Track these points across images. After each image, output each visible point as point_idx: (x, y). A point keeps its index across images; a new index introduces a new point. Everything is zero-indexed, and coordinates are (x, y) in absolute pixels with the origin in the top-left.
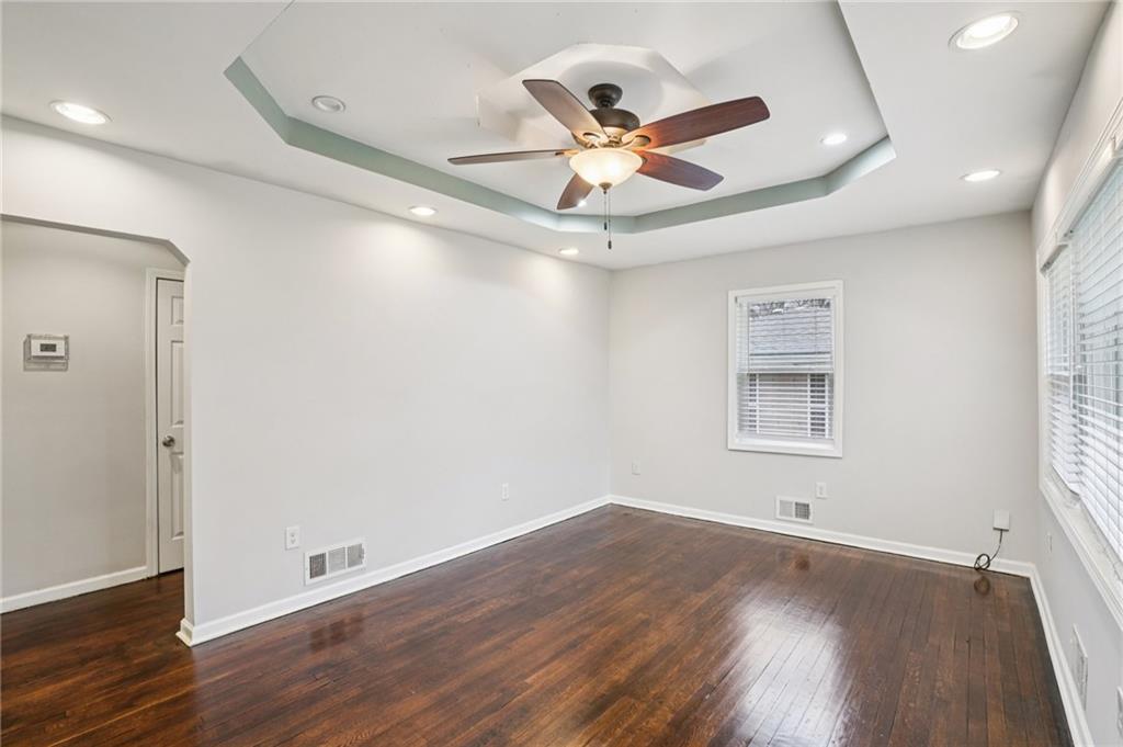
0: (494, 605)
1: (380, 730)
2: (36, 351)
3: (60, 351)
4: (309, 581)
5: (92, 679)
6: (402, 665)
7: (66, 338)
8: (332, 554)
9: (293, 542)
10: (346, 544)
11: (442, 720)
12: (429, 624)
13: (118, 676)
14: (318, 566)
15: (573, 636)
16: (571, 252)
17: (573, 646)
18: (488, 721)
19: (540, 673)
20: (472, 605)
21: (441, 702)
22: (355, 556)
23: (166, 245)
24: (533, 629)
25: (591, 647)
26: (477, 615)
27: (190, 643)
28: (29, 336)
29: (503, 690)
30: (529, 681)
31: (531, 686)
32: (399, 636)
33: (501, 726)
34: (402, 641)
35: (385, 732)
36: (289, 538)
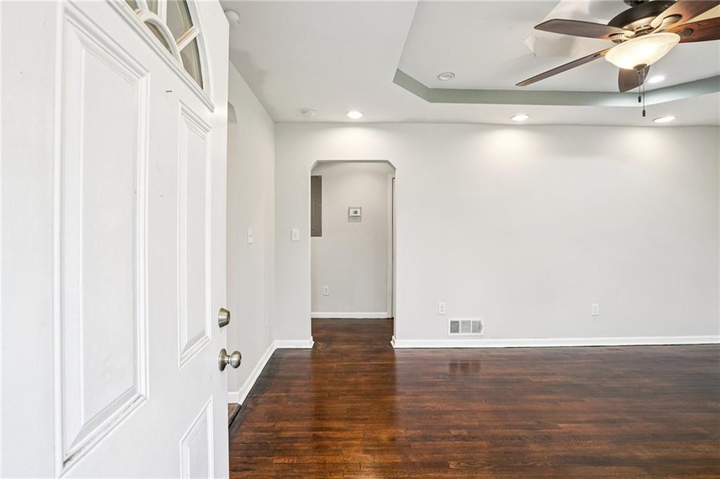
0: (560, 379)
1: (458, 409)
2: (352, 214)
3: (359, 214)
4: (450, 334)
5: (359, 348)
6: (484, 387)
7: (361, 208)
8: (464, 323)
9: (442, 311)
10: (472, 319)
11: (493, 419)
12: (510, 375)
13: (368, 350)
14: (455, 327)
15: (616, 417)
16: (668, 119)
17: (612, 422)
18: (521, 432)
19: (573, 425)
20: (545, 374)
21: (497, 412)
22: (477, 327)
23: (387, 162)
24: (583, 401)
25: (628, 429)
26: (544, 380)
27: (394, 347)
28: (349, 208)
29: (539, 422)
30: (561, 425)
31: (560, 428)
32: (489, 374)
33: (527, 437)
34: (490, 377)
35: (460, 411)
36: (440, 309)
